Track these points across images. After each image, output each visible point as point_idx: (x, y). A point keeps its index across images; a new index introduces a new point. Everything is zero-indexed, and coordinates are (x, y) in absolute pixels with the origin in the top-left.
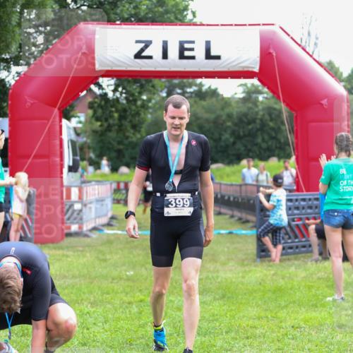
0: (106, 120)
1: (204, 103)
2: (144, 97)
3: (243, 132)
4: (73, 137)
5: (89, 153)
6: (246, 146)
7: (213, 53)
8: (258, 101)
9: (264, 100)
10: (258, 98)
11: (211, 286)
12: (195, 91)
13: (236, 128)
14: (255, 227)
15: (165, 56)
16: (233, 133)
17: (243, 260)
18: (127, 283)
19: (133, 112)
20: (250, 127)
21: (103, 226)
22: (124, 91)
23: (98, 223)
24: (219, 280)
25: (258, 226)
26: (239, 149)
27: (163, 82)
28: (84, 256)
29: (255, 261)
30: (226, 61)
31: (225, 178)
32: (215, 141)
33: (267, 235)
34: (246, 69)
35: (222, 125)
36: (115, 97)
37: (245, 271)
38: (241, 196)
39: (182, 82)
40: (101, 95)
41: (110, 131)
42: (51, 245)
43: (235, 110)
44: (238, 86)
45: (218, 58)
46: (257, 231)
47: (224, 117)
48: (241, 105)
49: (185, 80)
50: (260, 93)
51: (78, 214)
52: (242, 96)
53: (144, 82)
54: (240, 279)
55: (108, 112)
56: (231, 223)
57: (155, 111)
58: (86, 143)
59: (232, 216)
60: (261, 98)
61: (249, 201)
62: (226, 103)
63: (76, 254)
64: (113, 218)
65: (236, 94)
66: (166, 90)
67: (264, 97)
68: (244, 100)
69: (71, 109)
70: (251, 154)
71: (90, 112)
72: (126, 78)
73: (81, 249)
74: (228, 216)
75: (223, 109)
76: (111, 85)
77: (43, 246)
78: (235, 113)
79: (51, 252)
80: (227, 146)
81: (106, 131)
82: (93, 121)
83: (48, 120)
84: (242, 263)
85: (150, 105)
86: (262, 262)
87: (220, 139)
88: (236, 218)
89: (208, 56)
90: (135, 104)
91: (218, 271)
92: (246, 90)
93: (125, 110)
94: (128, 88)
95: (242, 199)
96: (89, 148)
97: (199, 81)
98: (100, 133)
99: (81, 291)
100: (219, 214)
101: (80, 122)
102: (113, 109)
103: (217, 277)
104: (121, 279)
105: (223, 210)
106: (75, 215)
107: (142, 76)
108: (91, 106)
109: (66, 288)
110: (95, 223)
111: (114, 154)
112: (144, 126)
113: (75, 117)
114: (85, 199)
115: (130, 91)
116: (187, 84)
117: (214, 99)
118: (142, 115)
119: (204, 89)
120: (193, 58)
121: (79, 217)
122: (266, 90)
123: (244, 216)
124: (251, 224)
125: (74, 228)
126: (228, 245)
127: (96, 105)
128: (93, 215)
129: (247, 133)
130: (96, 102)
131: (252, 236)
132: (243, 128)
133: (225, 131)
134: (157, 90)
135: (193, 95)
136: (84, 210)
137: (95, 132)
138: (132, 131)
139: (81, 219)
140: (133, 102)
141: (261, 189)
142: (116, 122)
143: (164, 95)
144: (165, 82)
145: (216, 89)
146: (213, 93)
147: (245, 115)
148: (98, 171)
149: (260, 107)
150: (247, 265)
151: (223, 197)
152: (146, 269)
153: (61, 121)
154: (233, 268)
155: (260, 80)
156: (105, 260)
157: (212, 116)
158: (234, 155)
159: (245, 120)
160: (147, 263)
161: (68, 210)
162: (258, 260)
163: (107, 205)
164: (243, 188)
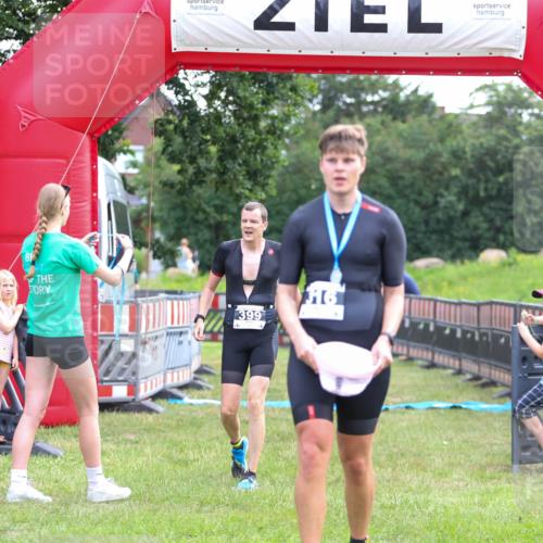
0: (193, 160)
1: (401, 126)
2: (274, 112)
3: (486, 189)
4: (120, 195)
5: (153, 230)
6: (491, 221)
7: (426, 18)
8: (520, 123)
9: (533, 119)
10: (520, 115)
11: (413, 522)
12: (383, 99)
13: (471, 181)
14: (509, 395)
15: (321, 24)
16: (464, 192)
17: (483, 468)
18: (232, 513)
19: (250, 144)
20: (501, 179)
21: (182, 387)
22: (231, 98)
23: (169, 382)
24: (431, 509)
25: (515, 395)
26: (476, 228)
27: (315, 80)
28: (140, 454)
29: (508, 469)
30: (453, 35)
31: (445, 289)
32: (424, 207)
33: (536, 413)
34: (495, 54)
35: (441, 174)
36: (212, 110)
37: (488, 492)
38: (479, 329)
39: (357, 80)
40: (180, 107)
41: (201, 183)
42: (67, 429)
43: (470, 142)
44: (477, 90)
45: (436, 28)
46: (514, 403)
47: (445, 157)
48: (482, 131)
49: (362, 77)
50: (525, 105)
51: (129, 363)
52: (484, 111)
53: (275, 80)
54: (476, 509)
55: (196, 143)
56: (457, 386)
57: (297, 143)
58: (147, 208)
59: (459, 372)
60: (525, 117)
61: (496, 338)
62: (450, 125)
63: (122, 447)
64: (201, 371)
65: (472, 107)
66: (320, 97)
67: (532, 115)
68: (490, 120)
69: (116, 134)
70: (501, 238)
71: (158, 143)
72: (237, 69)
73: (132, 437)
74: (450, 371)
75: (442, 140)
76: (204, 85)
77: (50, 430)
78: (467, 149)
79: (68, 445)
80: (451, 220)
81: (192, 183)
82: (164, 162)
83: (68, 158)
84: (481, 472)
85: (286, 128)
86: (523, 471)
87: (436, 203)
88: (468, 376)
89: (416, 24)
90: (255, 127)
91: (428, 490)
92: (495, 99)
93: (233, 140)
94: (241, 93)
95: (481, 335)
96: (154, 220)
97: (391, 78)
98: (179, 186)
99: (131, 528)
100: (432, 365)
101: (134, 164)
102: (208, 137)
103: (427, 502)
104: (218, 503)
105: (439, 359)
106: (121, 364)
107: (270, 68)
108: (160, 129)
109: (100, 521)
110: (165, 381)
111: (206, 234)
112: (274, 173)
113: (125, 153)
114: (143, 330)
115: (245, 98)
116: (366, 84)
117: (424, 117)
118: (270, 151)
119: (402, 96)
120: (382, 28)
121: (130, 368)
122: (537, 98)
123: (486, 371)
124: (500, 390)
125: (120, 392)
126: (450, 433)
127: (171, 127)
128: (160, 364)
129: (494, 192)
130: (170, 122)
131: (502, 414)
132: (487, 181)
133: (447, 188)
134: (302, 97)
135: (380, 109)
136: (141, 354)
137: (168, 185)
138: (249, 185)
139: (134, 374)
140: (251, 123)
141: (524, 313)
142: (213, 164)
143: (317, 107)
144: (319, 80)
145: (431, 96)
146: (424, 105)
147: (492, 153)
148: (171, 270)
149: (524, 137)
150: (492, 478)
151: (439, 329)
152: (273, 482)
153: (94, 161)
154: (461, 484)
155: (526, 78)
156: (186, 463)
157: (418, 156)
158: (464, 239)
159: (492, 164)
160: (274, 470)
161: (107, 353)
162: (516, 466)
163: (190, 343)
164: (485, 310)
